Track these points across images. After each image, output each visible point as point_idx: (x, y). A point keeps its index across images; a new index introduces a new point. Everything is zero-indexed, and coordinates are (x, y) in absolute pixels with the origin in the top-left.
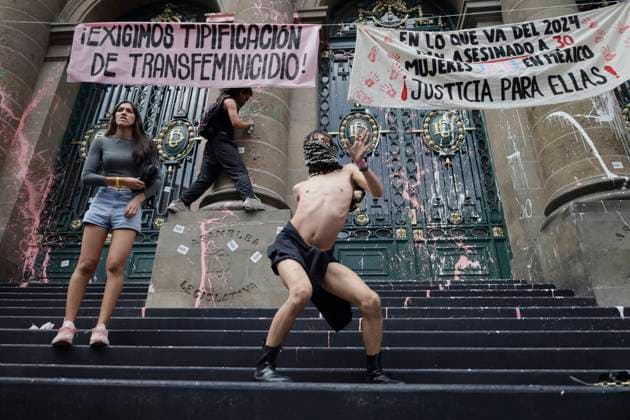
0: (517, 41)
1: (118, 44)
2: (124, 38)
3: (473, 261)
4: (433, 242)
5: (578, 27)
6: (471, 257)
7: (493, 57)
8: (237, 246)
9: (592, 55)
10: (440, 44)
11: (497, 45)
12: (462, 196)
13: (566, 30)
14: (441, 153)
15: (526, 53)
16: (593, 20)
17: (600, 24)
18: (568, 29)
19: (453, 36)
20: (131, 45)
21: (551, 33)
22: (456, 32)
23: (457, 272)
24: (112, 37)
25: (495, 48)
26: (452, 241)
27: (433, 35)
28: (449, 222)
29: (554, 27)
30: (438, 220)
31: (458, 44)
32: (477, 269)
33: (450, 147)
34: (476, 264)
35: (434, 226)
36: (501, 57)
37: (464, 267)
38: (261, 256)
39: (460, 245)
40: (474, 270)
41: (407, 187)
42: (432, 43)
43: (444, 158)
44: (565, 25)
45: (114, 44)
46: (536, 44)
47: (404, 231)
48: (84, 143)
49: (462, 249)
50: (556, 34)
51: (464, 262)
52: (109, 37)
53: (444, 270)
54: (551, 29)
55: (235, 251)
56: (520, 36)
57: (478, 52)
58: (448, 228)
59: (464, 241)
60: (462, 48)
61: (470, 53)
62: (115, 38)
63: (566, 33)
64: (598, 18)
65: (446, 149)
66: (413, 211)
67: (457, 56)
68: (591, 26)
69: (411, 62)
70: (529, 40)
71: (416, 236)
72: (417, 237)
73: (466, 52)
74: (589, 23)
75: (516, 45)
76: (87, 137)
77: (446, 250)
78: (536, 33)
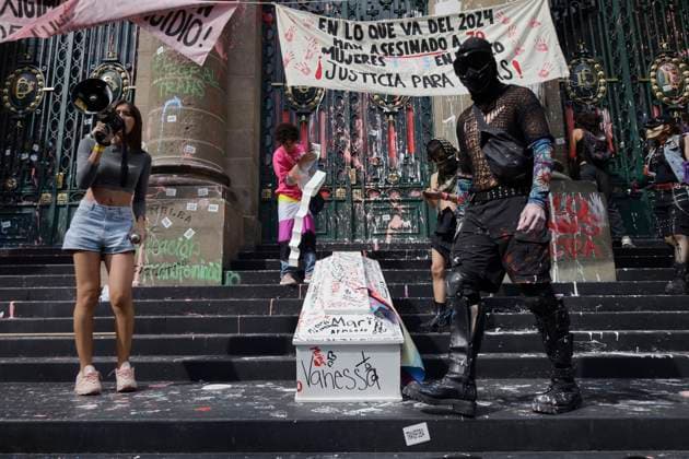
0: (433, 36)
1: (21, 16)
2: (26, 8)
3: (405, 220)
4: (370, 202)
5: (492, 22)
6: (403, 217)
7: (407, 53)
8: (171, 223)
9: (503, 49)
10: (359, 35)
11: (414, 38)
12: (402, 156)
13: (480, 25)
14: (386, 110)
15: (439, 50)
16: (507, 15)
17: (513, 20)
18: (482, 25)
19: (371, 27)
20: (35, 16)
21: (465, 28)
22: (375, 24)
23: (389, 231)
24: (12, 7)
25: (411, 42)
26: (387, 201)
27: (352, 24)
28: (387, 182)
29: (469, 23)
30: (376, 180)
31: (376, 37)
32: (408, 228)
33: (394, 103)
34: (408, 223)
35: (372, 186)
36: (416, 54)
37: (396, 226)
38: (193, 233)
39: (395, 205)
40: (405, 229)
41: (349, 145)
42: (351, 34)
43: (388, 114)
44: (479, 20)
45: (16, 15)
46: (449, 41)
47: (343, 190)
48: (6, 90)
49: (396, 209)
50: (469, 30)
51: (397, 222)
52: (8, 7)
53: (379, 229)
54: (466, 24)
55: (170, 228)
56: (435, 31)
57: (394, 47)
58: (385, 189)
59: (399, 201)
60: (380, 41)
61: (387, 48)
62: (16, 7)
63: (480, 29)
64: (511, 12)
65: (391, 105)
66: (354, 170)
67: (374, 48)
68: (504, 22)
69: (328, 48)
70: (444, 35)
71: (354, 195)
72: (356, 197)
73: (383, 46)
74: (502, 19)
75: (431, 40)
76: (8, 83)
77: (382, 210)
78: (451, 29)
